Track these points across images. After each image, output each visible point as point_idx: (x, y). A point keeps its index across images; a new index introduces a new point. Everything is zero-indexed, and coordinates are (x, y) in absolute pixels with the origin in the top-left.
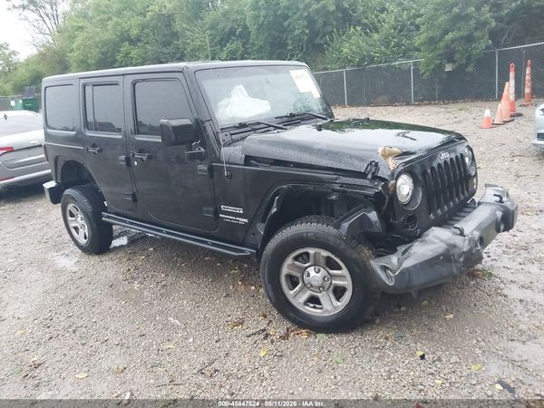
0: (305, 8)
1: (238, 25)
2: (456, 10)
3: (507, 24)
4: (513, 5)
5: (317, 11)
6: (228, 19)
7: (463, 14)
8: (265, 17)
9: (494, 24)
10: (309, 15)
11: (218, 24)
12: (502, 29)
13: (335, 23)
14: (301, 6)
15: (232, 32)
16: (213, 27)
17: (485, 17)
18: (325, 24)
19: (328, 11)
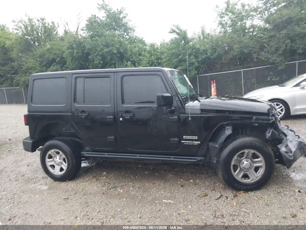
0: (100, 50)
1: (58, 57)
2: (180, 57)
3: (202, 64)
4: (203, 56)
5: (107, 52)
6: (51, 53)
7: (183, 59)
8: (77, 53)
9: (197, 64)
10: (103, 54)
11: (45, 55)
12: (200, 67)
13: (116, 59)
14: (99, 49)
15: (54, 60)
16: (40, 57)
17: (192, 61)
18: (111, 59)
19: (113, 53)
